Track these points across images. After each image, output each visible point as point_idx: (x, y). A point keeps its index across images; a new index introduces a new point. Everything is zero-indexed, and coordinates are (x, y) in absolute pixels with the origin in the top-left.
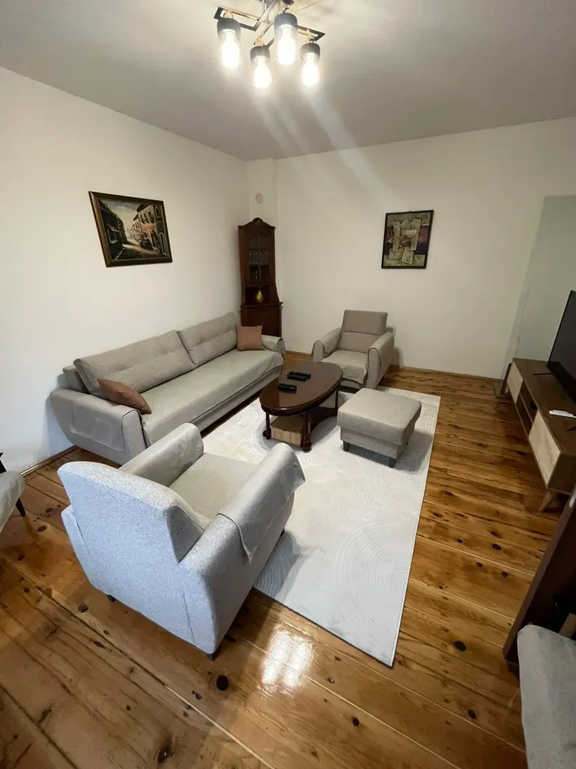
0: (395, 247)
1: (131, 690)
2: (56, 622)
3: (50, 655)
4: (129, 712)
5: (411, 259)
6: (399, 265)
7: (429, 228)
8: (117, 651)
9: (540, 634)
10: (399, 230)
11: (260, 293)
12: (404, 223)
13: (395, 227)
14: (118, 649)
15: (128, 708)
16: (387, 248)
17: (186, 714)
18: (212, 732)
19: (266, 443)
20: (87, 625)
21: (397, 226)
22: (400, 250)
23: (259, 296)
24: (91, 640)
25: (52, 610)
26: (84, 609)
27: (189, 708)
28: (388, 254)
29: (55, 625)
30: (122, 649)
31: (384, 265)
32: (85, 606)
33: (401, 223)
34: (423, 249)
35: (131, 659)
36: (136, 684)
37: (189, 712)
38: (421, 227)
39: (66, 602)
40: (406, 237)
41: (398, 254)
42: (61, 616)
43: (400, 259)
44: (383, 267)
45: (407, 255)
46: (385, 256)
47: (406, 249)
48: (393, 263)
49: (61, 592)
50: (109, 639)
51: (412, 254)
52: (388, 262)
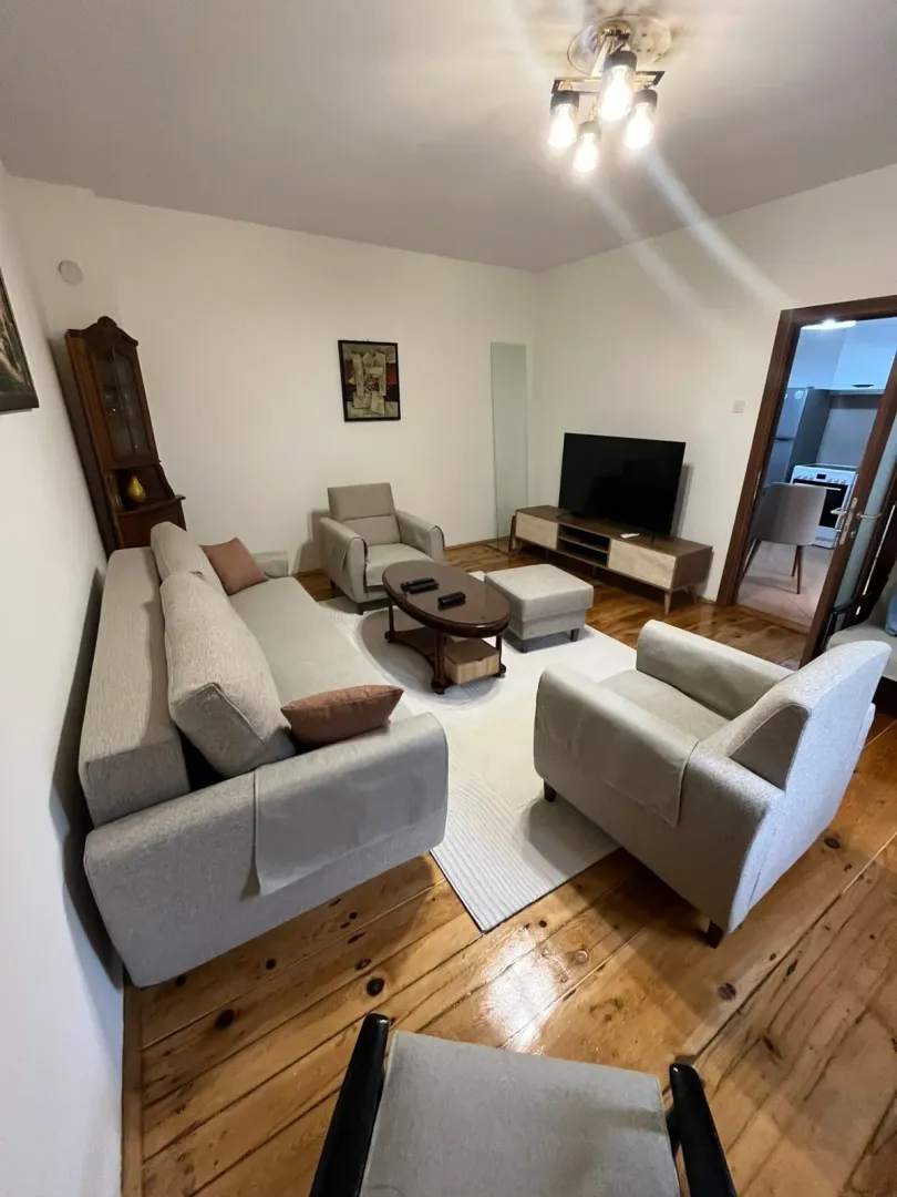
0: (360, 390)
1: (851, 931)
2: (752, 1041)
3: (811, 1048)
4: (877, 936)
5: (382, 407)
6: (369, 416)
7: (396, 366)
8: (801, 944)
9: (834, 646)
10: (360, 365)
11: (135, 482)
12: (365, 357)
13: (354, 361)
14: (798, 943)
15: (872, 937)
16: (348, 393)
17: (869, 882)
18: (881, 863)
19: (442, 700)
20: (760, 985)
21: (357, 361)
22: (367, 395)
23: (137, 489)
24: (784, 980)
25: (724, 1053)
26: (729, 992)
27: (862, 876)
28: (352, 400)
29: (757, 1041)
30: (797, 939)
31: (349, 417)
32: (722, 989)
33: (362, 356)
34: (393, 394)
35: (812, 927)
36: (843, 926)
37: (866, 877)
38: (387, 364)
39: (710, 1023)
40: (371, 376)
41: (366, 400)
42: (741, 1031)
43: (368, 408)
44: (347, 419)
45: (377, 402)
46: (349, 404)
47: (374, 393)
48: (361, 414)
49: (688, 1035)
50: (784, 953)
51: (382, 401)
52: (353, 412)
